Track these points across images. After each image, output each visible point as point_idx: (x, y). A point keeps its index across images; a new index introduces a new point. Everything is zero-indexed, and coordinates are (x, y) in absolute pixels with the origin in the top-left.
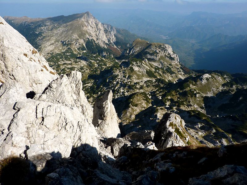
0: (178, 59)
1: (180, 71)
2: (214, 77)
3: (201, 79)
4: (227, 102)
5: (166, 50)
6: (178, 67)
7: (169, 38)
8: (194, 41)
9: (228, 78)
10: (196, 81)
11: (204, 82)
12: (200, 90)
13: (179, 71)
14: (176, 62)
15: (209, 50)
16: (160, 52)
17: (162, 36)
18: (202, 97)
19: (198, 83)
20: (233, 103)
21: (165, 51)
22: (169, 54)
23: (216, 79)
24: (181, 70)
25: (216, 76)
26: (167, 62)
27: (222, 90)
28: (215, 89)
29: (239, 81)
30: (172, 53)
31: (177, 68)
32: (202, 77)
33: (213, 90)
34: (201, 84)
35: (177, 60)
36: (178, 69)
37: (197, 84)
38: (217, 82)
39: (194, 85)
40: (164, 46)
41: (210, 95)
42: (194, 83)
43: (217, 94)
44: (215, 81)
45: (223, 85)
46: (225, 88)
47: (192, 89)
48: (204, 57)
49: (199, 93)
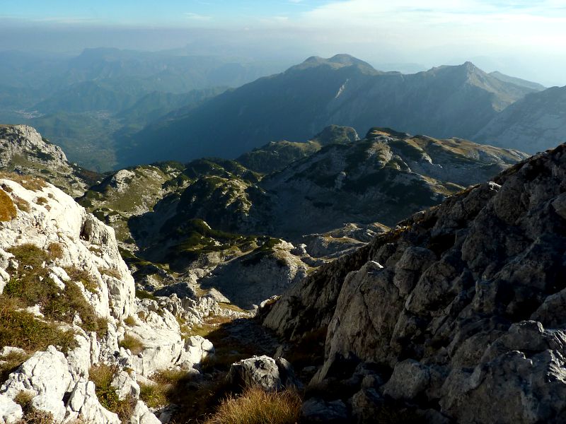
0: (61, 155)
1: (75, 181)
2: (141, 174)
3: (114, 184)
4: (174, 214)
5: (23, 138)
6: (67, 174)
7: (41, 115)
8: (105, 115)
9: (175, 171)
10: (104, 191)
11: (122, 187)
12: (119, 207)
13: (71, 183)
14: (60, 163)
15: (142, 128)
16: (5, 145)
17: (20, 112)
18: (124, 219)
19: (110, 193)
20: (183, 211)
21: (19, 142)
22: (34, 147)
23: (146, 177)
24: (77, 179)
25: (146, 172)
26: (33, 166)
27: (164, 196)
28: (148, 197)
29: (195, 172)
30: (41, 144)
31: (65, 177)
32: (115, 178)
33: (145, 200)
34: (117, 194)
35: (61, 159)
36: (69, 177)
37: (108, 197)
38: (150, 181)
39: (102, 200)
40: (14, 131)
41: (141, 211)
42: (100, 195)
43: (156, 205)
44: (145, 180)
45: (165, 186)
46: (169, 190)
47: (98, 209)
48: (136, 145)
49: (114, 213)
